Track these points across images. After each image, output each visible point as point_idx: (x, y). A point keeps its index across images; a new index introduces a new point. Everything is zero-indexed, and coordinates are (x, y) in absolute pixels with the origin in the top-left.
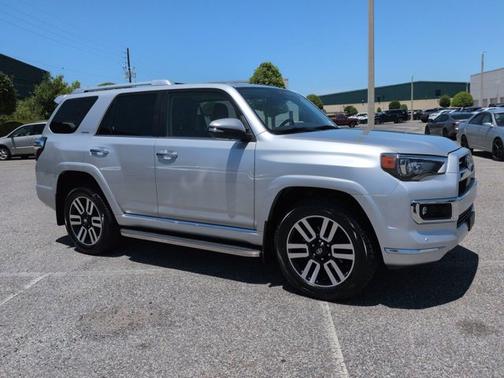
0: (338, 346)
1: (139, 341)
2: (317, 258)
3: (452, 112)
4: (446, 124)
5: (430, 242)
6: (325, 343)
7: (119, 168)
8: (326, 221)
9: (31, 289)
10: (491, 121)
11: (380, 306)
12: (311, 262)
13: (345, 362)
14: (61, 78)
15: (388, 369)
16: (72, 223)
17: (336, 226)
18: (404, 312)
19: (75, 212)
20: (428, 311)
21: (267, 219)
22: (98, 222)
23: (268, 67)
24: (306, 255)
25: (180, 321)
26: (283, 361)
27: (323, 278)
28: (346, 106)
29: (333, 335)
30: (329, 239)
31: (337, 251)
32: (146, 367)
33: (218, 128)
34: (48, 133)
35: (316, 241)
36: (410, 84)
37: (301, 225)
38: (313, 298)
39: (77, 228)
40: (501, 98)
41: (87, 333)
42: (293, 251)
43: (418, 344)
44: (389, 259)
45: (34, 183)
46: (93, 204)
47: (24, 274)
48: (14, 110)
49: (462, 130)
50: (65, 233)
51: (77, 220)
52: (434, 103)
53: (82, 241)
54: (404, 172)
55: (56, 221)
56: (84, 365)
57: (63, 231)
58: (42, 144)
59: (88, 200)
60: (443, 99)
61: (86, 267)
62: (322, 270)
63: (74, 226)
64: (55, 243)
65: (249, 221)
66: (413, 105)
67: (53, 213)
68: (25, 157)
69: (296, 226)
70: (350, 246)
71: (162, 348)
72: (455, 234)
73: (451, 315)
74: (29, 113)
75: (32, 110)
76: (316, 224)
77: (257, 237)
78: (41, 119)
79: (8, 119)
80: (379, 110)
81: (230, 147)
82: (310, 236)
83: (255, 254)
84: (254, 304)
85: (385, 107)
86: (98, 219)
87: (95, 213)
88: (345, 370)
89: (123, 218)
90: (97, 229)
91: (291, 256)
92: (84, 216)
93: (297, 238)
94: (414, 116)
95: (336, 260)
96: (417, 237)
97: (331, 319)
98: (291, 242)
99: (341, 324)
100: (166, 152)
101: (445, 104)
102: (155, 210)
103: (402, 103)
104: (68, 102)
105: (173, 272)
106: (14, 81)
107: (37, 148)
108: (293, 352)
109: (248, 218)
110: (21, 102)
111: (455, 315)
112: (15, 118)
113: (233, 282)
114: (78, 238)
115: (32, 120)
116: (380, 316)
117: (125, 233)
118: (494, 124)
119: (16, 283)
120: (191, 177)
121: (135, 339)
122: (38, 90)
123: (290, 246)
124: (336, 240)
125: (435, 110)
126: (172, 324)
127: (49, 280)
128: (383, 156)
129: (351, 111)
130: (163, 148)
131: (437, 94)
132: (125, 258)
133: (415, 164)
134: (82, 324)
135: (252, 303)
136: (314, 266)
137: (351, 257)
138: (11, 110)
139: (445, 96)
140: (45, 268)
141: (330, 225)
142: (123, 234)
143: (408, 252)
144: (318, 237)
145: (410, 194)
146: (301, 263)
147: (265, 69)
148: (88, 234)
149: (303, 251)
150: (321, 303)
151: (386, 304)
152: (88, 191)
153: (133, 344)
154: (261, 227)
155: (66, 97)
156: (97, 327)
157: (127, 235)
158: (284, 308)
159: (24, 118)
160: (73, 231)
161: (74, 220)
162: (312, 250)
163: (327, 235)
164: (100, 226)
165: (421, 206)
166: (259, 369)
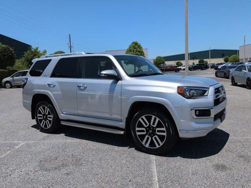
0: (156, 175)
1: (66, 172)
2: (150, 135)
3: (230, 65)
4: (225, 70)
5: (201, 127)
6: (151, 173)
7: (60, 93)
8: (153, 117)
9: (18, 148)
10: (246, 70)
11: (179, 157)
12: (147, 136)
13: (158, 182)
14: (37, 48)
15: (177, 185)
16: (39, 118)
17: (158, 119)
18: (189, 160)
19: (40, 113)
20: (200, 159)
21: (127, 116)
22: (50, 118)
23: (136, 44)
24: (145, 133)
25: (85, 163)
26: (130, 181)
27: (152, 144)
28: (177, 61)
29: (154, 170)
30: (155, 126)
31: (158, 131)
32: (68, 183)
33: (105, 74)
34: (28, 76)
35: (149, 127)
36: (209, 51)
37: (142, 119)
38: (148, 153)
39: (41, 121)
40: (250, 58)
41: (42, 168)
42: (139, 131)
43: (193, 174)
44: (182, 135)
45: (22, 99)
46: (48, 109)
47: (16, 142)
48: (14, 64)
49: (232, 74)
50: (36, 123)
51: (41, 117)
52: (221, 60)
53: (43, 127)
54: (188, 94)
55: (31, 118)
56: (40, 182)
57: (34, 122)
58: (26, 81)
59: (46, 107)
60: (226, 58)
61: (44, 139)
62: (152, 140)
63: (40, 120)
64: (31, 128)
65: (119, 117)
66: (211, 61)
67: (30, 113)
68: (19, 87)
69: (140, 119)
70: (164, 129)
71: (76, 175)
72: (213, 123)
73: (211, 161)
74: (21, 65)
75: (23, 64)
76: (149, 119)
77: (122, 125)
78: (27, 69)
79: (11, 68)
80: (194, 64)
81: (110, 83)
82: (146, 124)
83: (122, 132)
84: (120, 156)
85: (196, 62)
86: (50, 116)
87: (49, 114)
88: (158, 185)
89: (62, 116)
90: (50, 121)
91: (138, 133)
92: (44, 115)
93: (140, 125)
94: (211, 66)
95: (158, 136)
96: (194, 125)
97: (155, 163)
98: (138, 127)
99: (159, 165)
100: (82, 85)
101: (226, 61)
102: (76, 112)
103: (205, 60)
104: (38, 62)
105: (84, 141)
106: (15, 50)
107: (23, 83)
108: (135, 177)
109: (118, 116)
110: (18, 60)
111: (213, 162)
112: (14, 68)
113: (112, 146)
114: (41, 125)
115: (23, 69)
116: (178, 162)
117: (63, 123)
118: (247, 71)
119: (11, 146)
120: (93, 97)
121: (64, 171)
122: (26, 54)
123: (137, 129)
124: (158, 126)
125: (221, 64)
126: (81, 164)
127: (27, 145)
128: (179, 87)
129: (179, 64)
130: (80, 83)
131: (223, 56)
132: (63, 135)
133: (193, 91)
134: (40, 164)
135: (119, 155)
136: (148, 138)
137: (165, 134)
138: (12, 64)
139: (227, 57)
140: (25, 139)
141: (155, 119)
142: (62, 123)
143: (192, 132)
144: (150, 125)
145: (191, 105)
146: (142, 137)
147: (134, 45)
148: (46, 123)
149: (143, 131)
150: (151, 156)
151: (181, 157)
152: (46, 103)
153: (63, 173)
154: (124, 120)
155: (37, 59)
156: (47, 165)
157: (64, 124)
158: (134, 158)
159: (19, 68)
160: (39, 122)
161: (39, 117)
162: (147, 131)
163: (154, 124)
164: (51, 119)
165: (196, 111)
166: (119, 184)
